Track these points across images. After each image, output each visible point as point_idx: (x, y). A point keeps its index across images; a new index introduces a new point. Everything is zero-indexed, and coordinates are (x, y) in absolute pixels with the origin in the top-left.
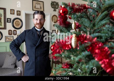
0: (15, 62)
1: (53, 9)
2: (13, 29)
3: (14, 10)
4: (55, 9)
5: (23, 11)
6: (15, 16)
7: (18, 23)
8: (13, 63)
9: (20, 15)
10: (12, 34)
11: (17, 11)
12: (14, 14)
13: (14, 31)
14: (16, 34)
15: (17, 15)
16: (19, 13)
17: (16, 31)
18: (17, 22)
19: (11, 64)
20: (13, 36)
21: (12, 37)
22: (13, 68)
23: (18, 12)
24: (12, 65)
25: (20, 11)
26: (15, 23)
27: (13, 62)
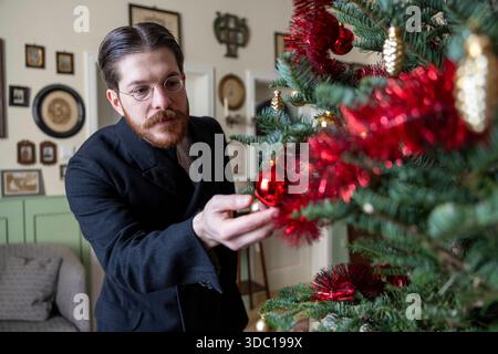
0: (49, 290)
1: (223, 49)
2: (38, 137)
3: (43, 49)
4: (232, 47)
5: (85, 54)
6: (49, 76)
7: (64, 109)
8: (41, 294)
9: (72, 72)
10: (33, 161)
11: (58, 54)
12: (43, 66)
13: (43, 145)
14: (54, 162)
15: (59, 72)
16: (66, 64)
17: (54, 146)
18: (58, 106)
19: (32, 299)
20: (40, 171)
21: (33, 174)
22: (39, 319)
23: (61, 57)
24: (36, 307)
25: (71, 55)
27: (43, 291)
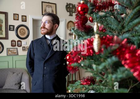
0: (19, 81)
1: (69, 13)
2: (17, 39)
3: (18, 15)
4: (71, 13)
5: (30, 16)
6: (20, 22)
7: (24, 31)
8: (17, 82)
9: (26, 21)
10: (15, 46)
11: (22, 16)
12: (18, 20)
13: (18, 41)
14: (21, 46)
15: (22, 21)
16: (24, 19)
17: (21, 42)
18: (22, 30)
19: (15, 83)
20: (17, 48)
21: (15, 49)
22: (16, 89)
23: (23, 17)
24: (16, 85)
25: (26, 16)
26: (20, 32)
27: (18, 81)
